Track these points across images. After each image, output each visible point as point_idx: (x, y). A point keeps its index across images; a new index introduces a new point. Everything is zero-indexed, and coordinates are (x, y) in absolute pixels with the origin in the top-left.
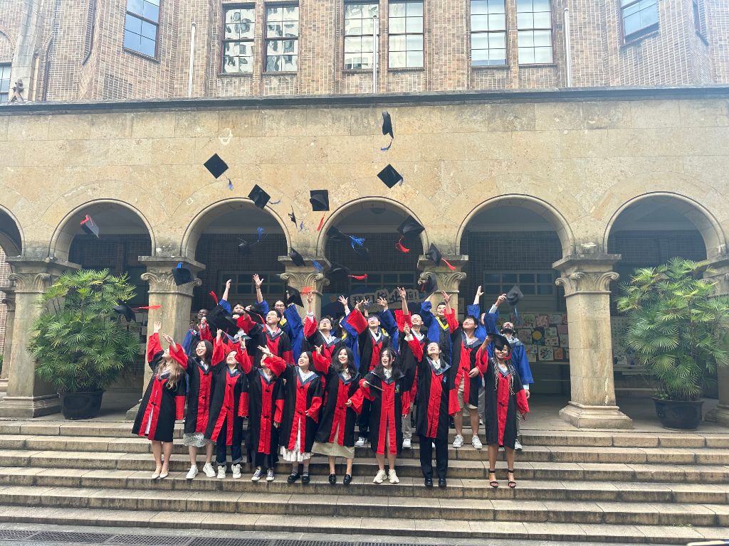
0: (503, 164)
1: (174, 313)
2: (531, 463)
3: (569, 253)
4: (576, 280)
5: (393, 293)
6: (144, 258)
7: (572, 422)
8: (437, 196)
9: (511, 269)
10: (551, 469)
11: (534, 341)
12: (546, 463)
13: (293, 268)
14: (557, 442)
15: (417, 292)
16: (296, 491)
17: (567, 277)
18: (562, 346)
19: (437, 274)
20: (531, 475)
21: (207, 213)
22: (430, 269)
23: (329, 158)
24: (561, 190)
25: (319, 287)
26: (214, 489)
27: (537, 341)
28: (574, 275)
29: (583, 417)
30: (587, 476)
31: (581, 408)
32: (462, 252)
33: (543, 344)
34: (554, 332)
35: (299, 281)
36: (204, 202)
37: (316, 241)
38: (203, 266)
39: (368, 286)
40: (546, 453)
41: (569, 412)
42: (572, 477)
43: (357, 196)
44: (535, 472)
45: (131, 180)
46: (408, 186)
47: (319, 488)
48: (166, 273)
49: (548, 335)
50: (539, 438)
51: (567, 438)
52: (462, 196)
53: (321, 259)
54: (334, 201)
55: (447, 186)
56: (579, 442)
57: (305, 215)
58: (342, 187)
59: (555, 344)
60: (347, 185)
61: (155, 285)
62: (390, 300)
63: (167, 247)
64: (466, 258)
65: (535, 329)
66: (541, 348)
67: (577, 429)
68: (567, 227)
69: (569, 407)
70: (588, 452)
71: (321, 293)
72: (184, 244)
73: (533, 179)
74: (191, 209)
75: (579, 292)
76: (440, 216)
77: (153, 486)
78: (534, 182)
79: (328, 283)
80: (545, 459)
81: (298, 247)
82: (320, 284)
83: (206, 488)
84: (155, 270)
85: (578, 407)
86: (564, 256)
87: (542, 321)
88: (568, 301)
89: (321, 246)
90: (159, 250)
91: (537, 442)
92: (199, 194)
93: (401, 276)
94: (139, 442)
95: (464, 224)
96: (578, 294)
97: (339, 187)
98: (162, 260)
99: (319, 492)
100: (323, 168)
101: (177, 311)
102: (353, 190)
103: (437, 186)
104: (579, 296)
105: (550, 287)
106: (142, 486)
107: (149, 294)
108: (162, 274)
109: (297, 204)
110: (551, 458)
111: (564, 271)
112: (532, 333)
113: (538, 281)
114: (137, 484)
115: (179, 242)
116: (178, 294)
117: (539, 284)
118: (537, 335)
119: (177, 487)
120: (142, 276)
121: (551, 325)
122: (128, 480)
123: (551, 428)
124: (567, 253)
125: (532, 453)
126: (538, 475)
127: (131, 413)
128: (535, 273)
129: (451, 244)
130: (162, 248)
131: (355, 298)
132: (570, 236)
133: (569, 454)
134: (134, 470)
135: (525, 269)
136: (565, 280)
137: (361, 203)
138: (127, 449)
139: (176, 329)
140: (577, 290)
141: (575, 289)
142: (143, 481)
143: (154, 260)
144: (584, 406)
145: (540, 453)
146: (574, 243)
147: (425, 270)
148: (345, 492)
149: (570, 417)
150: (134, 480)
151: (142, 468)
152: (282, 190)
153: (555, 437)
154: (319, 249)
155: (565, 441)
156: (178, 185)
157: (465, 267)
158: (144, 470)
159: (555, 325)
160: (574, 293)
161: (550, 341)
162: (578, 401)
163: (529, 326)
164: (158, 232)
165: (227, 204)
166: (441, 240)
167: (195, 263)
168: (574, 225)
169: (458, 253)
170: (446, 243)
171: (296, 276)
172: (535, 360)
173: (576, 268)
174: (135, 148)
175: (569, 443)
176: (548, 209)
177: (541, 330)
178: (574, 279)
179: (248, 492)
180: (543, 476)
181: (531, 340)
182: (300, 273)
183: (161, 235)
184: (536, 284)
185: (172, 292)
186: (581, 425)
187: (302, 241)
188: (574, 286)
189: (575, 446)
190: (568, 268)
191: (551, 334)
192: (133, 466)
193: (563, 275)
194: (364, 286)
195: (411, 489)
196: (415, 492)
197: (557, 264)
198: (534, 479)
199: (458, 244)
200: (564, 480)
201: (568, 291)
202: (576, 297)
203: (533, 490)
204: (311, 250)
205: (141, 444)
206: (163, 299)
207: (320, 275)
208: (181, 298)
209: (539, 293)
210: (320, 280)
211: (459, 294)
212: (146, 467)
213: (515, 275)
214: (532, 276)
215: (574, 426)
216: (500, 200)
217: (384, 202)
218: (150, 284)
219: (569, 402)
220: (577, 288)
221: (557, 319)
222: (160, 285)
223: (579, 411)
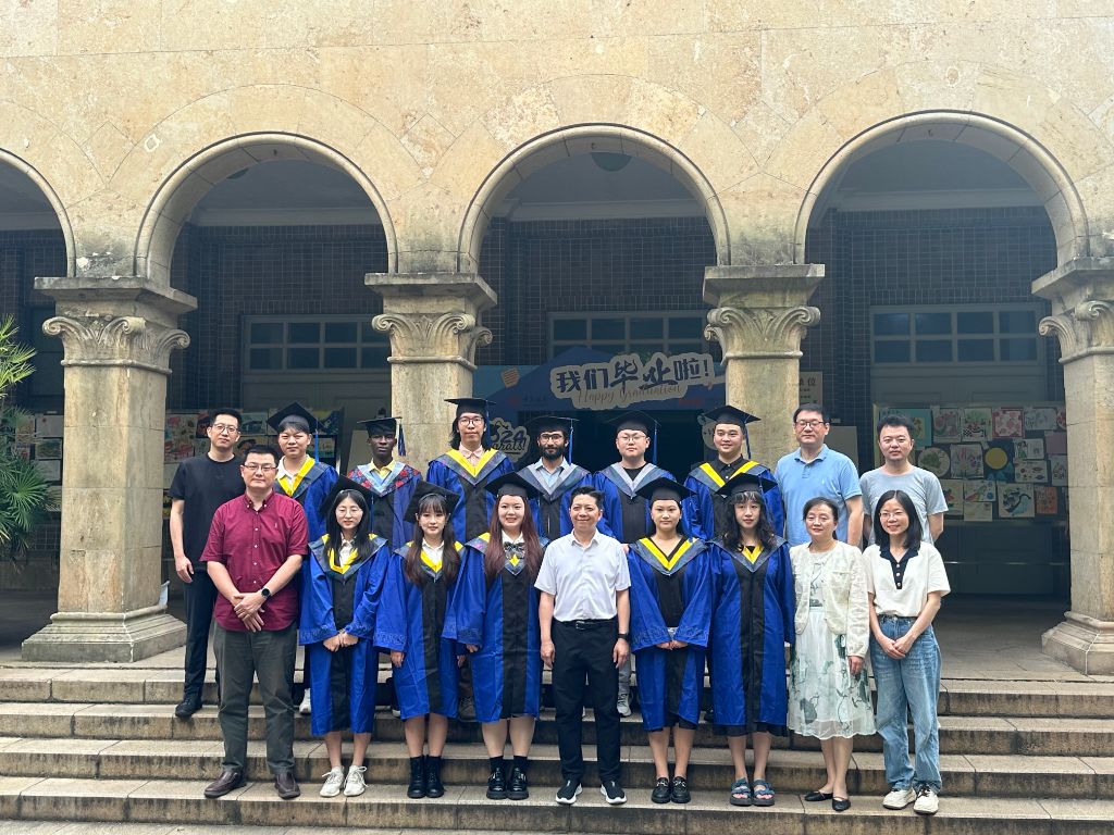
0: (914, 37)
1: (125, 412)
2: (968, 757)
3: (1073, 255)
4: (1088, 320)
5: (652, 363)
6: (47, 283)
7: (1071, 660)
8: (749, 118)
9: (938, 302)
10: (1015, 771)
11: (988, 471)
12: (1005, 757)
13: (403, 303)
14: (1033, 709)
15: (709, 357)
16: (412, 822)
17: (1068, 313)
18: (1056, 482)
19: (748, 311)
20: (968, 784)
21: (193, 171)
22: (731, 300)
23: (484, 29)
24: (1054, 97)
25: (465, 347)
26: (221, 818)
27: (994, 471)
28: (1083, 308)
29: (1100, 648)
30: (1103, 788)
31: (1095, 628)
32: (811, 258)
33: (1011, 478)
34: (1036, 451)
35: (416, 332)
36: (186, 145)
37: (457, 236)
38: (192, 302)
39: (594, 347)
40: (1006, 734)
41: (1065, 637)
42: (1065, 790)
43: (554, 123)
44: (977, 777)
45: (11, 92)
46: (680, 95)
47: (465, 816)
48: (101, 318)
49: (1023, 455)
50: (989, 698)
51: (1057, 698)
52: (813, 117)
53: (469, 280)
54: (499, 137)
55: (776, 94)
56: (1086, 708)
57: (428, 172)
58: (518, 100)
59: (1040, 477)
60: (529, 96)
61: (76, 347)
62: (646, 379)
63: (105, 256)
64: (820, 271)
65: (992, 445)
66: (1004, 487)
67: (1084, 678)
68: (1068, 190)
69: (1065, 626)
70: (1106, 731)
71: (471, 364)
72: (142, 247)
73: (987, 72)
74: (155, 161)
75: (1094, 349)
76: (756, 170)
77: (80, 813)
78: (990, 80)
79: (488, 339)
80: (1003, 748)
81: (412, 250)
82: (466, 338)
83: (202, 818)
84: (74, 311)
85: (1088, 626)
86: (1060, 263)
87: (1008, 424)
88: (1068, 373)
89: (469, 249)
90: (83, 262)
91: (985, 708)
92: (173, 124)
93: (672, 322)
94: (50, 714)
95: (816, 189)
96: (1091, 354)
97: (509, 100)
98: (89, 285)
99: (466, 823)
100: (471, 54)
101: (132, 407)
102: (544, 109)
103: (749, 96)
104: (1096, 359)
105: (1033, 342)
106: (56, 812)
107: (63, 367)
108: (92, 319)
109: (409, 146)
110: (1018, 744)
111: (1061, 300)
112: (985, 452)
113: (1004, 329)
114: (42, 809)
115: (129, 241)
116: (132, 366)
117: (1006, 336)
118: (997, 458)
119: (134, 814)
120: (46, 326)
121: (1030, 434)
122: (21, 800)
123: (1021, 675)
124: (1068, 255)
125: (972, 732)
126: (985, 786)
127: (33, 645)
128: (995, 309)
129: (783, 237)
130: (89, 257)
131: (562, 375)
132: (1076, 213)
133: (1060, 735)
134: (36, 776)
135: (971, 301)
136: (1062, 322)
137: (565, 140)
138: (21, 728)
139: (130, 450)
140: (1090, 345)
141: (1085, 342)
142: (56, 801)
143: (73, 285)
144: (1100, 624)
145: (991, 734)
146: (1087, 231)
147: (722, 301)
148: (527, 825)
149: (1067, 648)
150: (34, 799)
151: (55, 770)
152: (372, 110)
153: (1029, 697)
154: (465, 255)
155: (1052, 706)
156: (122, 103)
157: (816, 293)
158: (60, 776)
159: (1039, 434)
160: (1084, 351)
161: (1028, 474)
162: (1087, 611)
163: (977, 437)
164: (81, 218)
165: (239, 147)
166: (759, 228)
167: (170, 293)
168: (1085, 186)
169: (801, 258)
170: (771, 236)
171: (411, 322)
172: (989, 518)
173: (1088, 292)
174: (17, 15)
175: (1061, 712)
176: (1022, 147)
177: (1005, 444)
178: (1083, 319)
179: (301, 825)
180: (996, 788)
181: (981, 470)
182: (420, 315)
183: (87, 225)
184: (997, 336)
185: (118, 362)
186: (1094, 668)
187: (423, 237)
188: (1083, 336)
189: (1077, 718)
190: (1069, 292)
191: (1031, 456)
192: (35, 768)
193: (1058, 310)
194: (585, 346)
195: (681, 817)
196: (690, 825)
197: (1041, 284)
198: (976, 794)
199: (802, 239)
200: (1047, 796)
201: (1069, 348)
202: (1087, 361)
203: (971, 820)
204: (445, 259)
205: (54, 718)
206: (97, 379)
207: (468, 319)
208: (139, 375)
209: (1005, 356)
210: (468, 330)
211: (801, 360)
212: (64, 770)
213: (947, 316)
214: (988, 316)
215: (1077, 670)
216: (905, 127)
217: (620, 137)
218: (65, 344)
219: (1067, 614)
220: (1090, 340)
221: (1045, 420)
222: (87, 346)
223: (1089, 635)
